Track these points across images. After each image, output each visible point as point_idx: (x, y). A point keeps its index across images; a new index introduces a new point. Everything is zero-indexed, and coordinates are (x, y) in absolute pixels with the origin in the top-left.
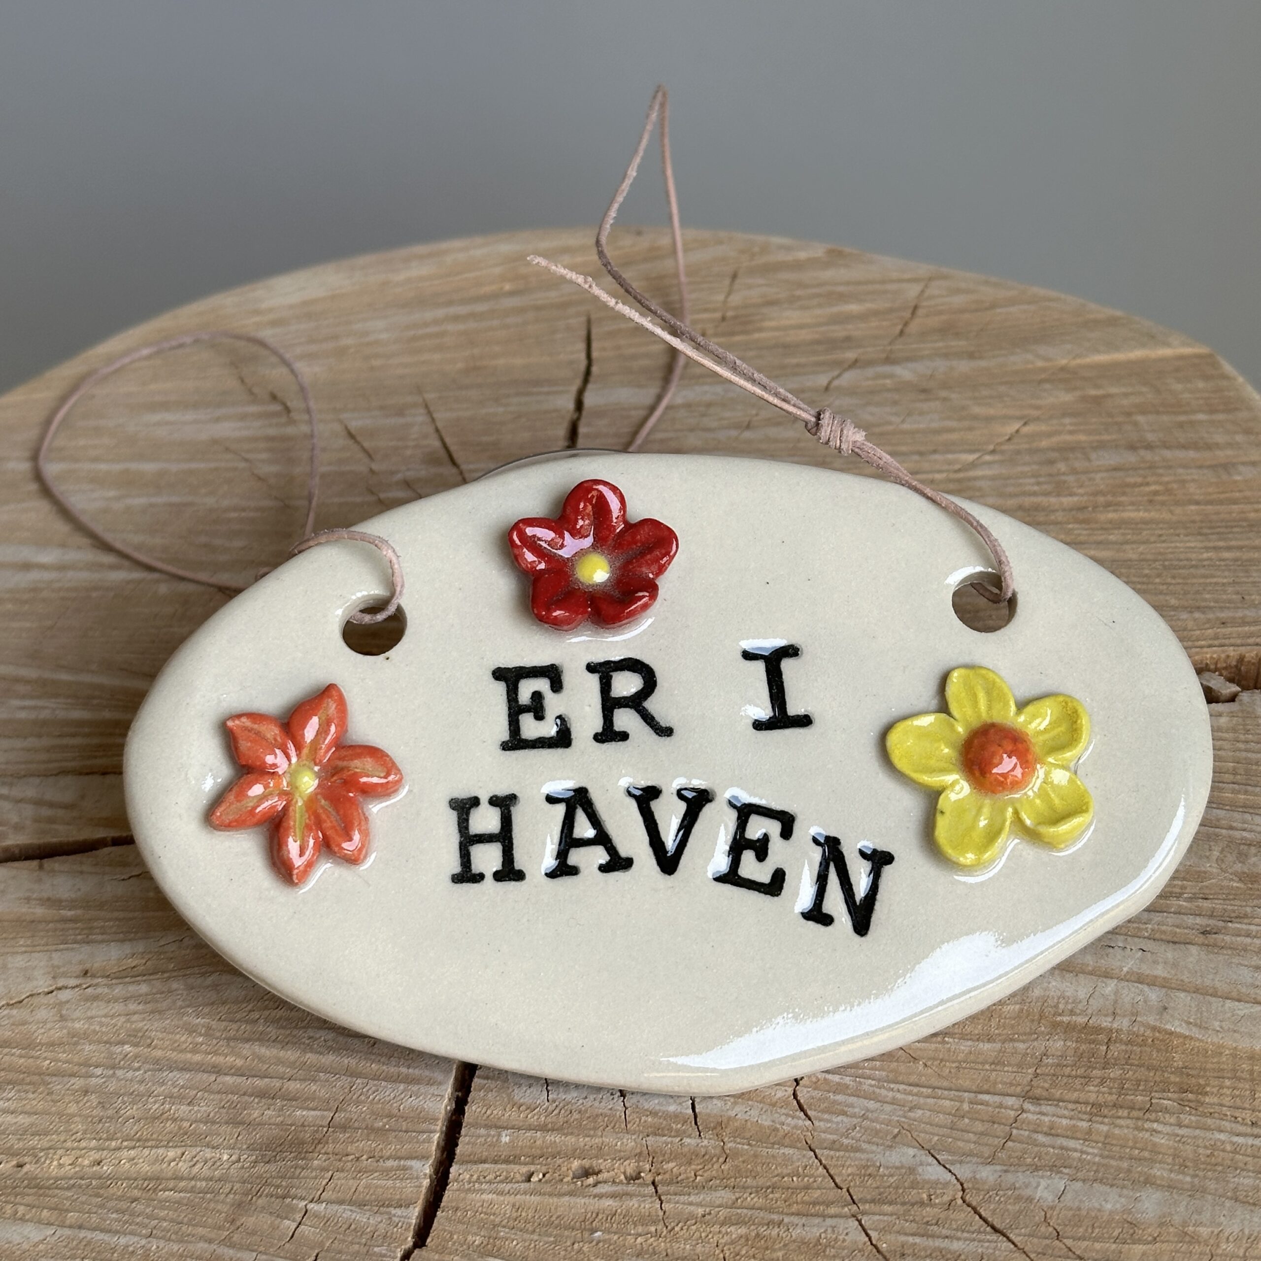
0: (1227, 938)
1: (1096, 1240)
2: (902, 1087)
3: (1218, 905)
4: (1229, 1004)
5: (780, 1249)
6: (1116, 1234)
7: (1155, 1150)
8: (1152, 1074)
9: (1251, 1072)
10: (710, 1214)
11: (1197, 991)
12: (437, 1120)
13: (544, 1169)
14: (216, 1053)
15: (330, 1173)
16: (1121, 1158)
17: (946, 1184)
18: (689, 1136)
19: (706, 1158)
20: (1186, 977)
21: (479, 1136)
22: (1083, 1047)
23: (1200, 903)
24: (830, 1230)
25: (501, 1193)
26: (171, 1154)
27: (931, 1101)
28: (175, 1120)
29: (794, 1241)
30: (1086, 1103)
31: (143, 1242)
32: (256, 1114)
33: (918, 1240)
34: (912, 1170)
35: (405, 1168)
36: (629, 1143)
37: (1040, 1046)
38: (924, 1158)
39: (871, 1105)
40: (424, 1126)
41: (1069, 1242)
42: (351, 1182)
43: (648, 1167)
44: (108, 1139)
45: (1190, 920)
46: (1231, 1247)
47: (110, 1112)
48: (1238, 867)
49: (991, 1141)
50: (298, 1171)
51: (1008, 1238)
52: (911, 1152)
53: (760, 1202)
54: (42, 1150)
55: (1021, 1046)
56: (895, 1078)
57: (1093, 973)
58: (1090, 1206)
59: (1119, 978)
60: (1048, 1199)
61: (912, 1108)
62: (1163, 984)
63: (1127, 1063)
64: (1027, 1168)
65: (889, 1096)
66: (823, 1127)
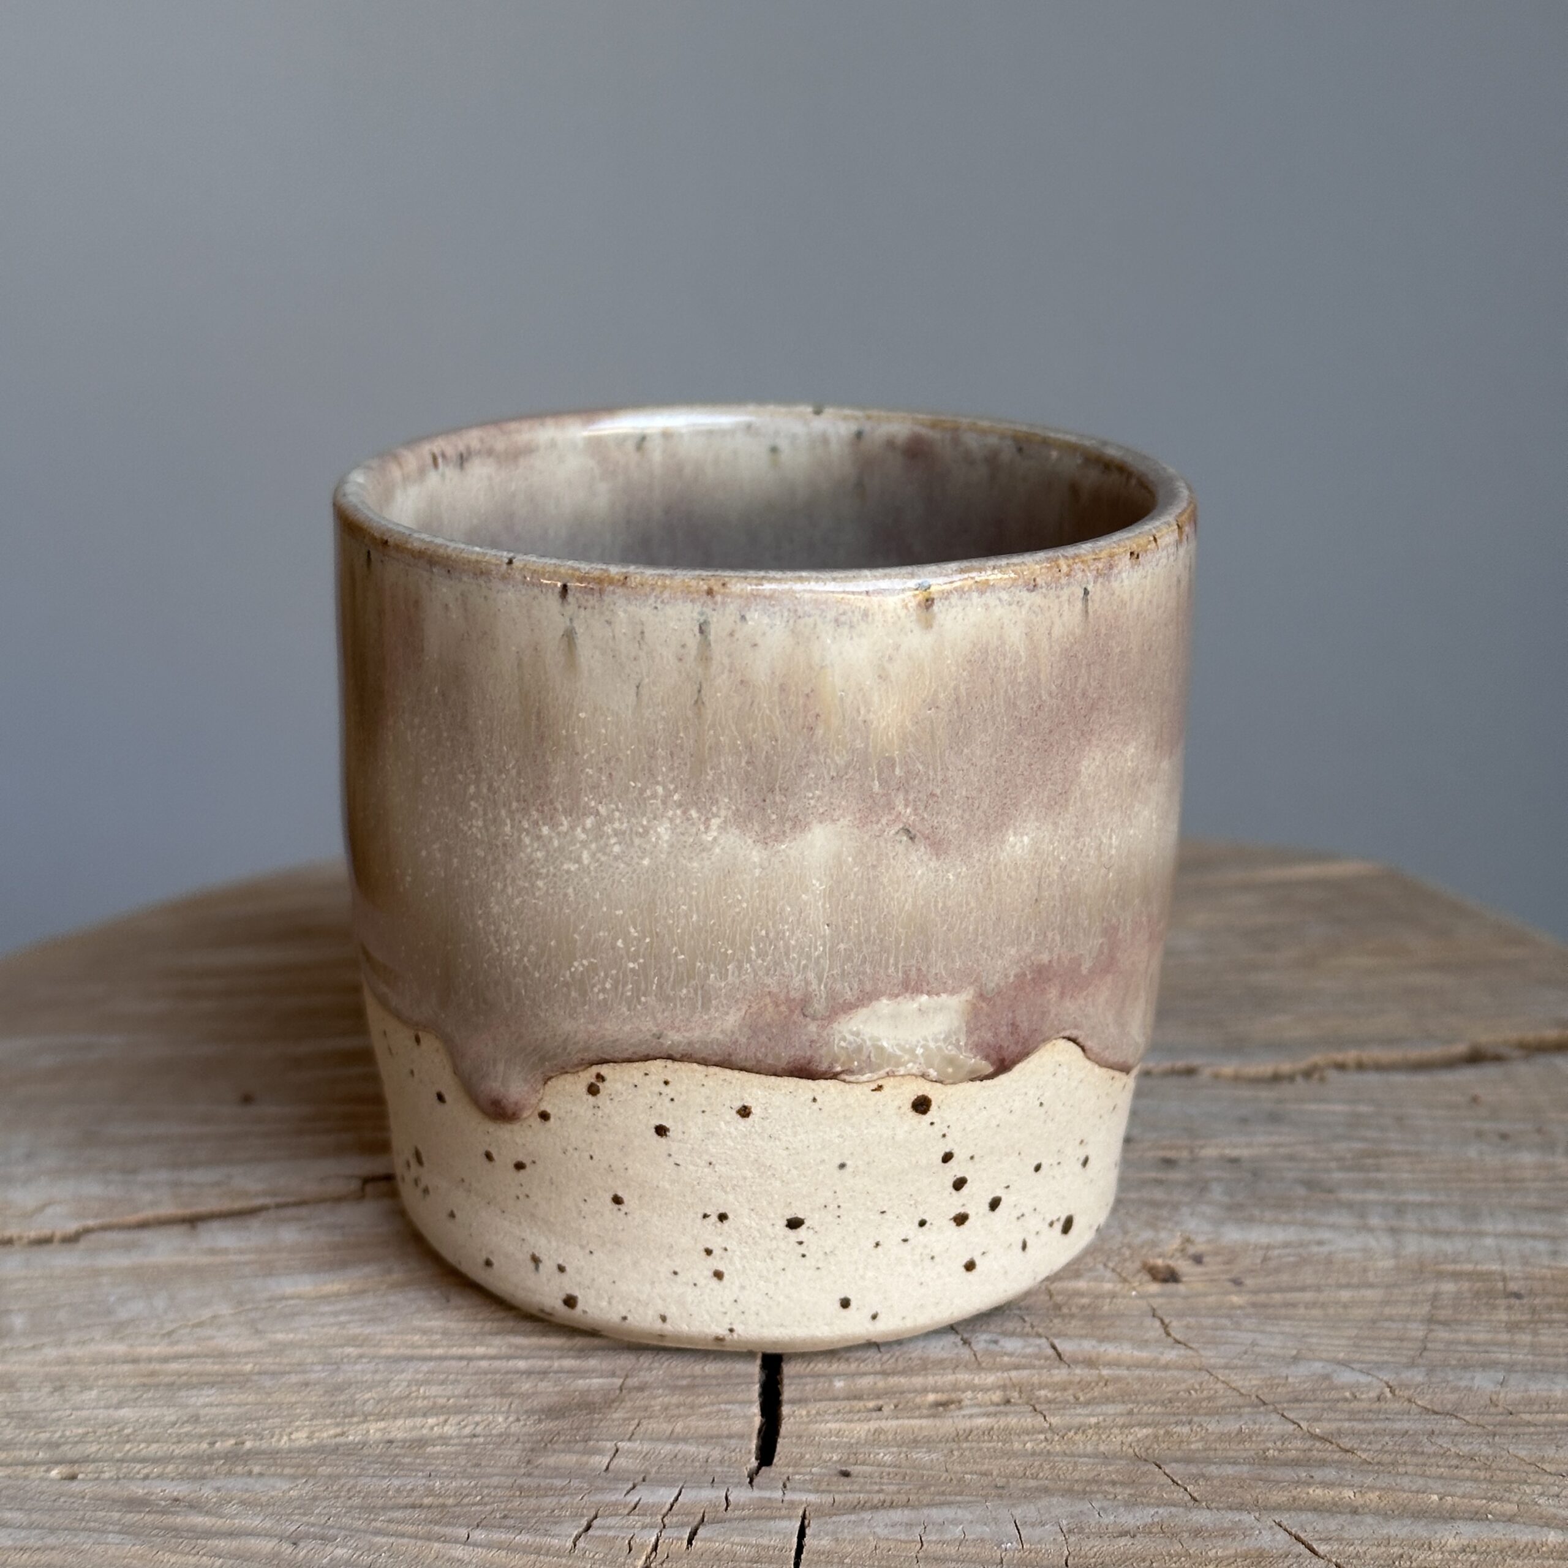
1: (1554, 1412)
2: (1288, 1323)
5: (1196, 1441)
10: (1105, 1420)
12: (751, 1375)
13: (895, 1401)
14: (461, 1346)
15: (636, 1421)
16: (1557, 1355)
17: (1369, 1385)
18: (1058, 1368)
19: (1084, 1385)
21: (805, 1384)
22: (1478, 1285)
24: (1250, 1423)
25: (851, 1421)
26: (431, 1421)
27: (1324, 1332)
28: (425, 1398)
29: (1213, 1433)
30: (1500, 1321)
31: (424, 1481)
32: (526, 1386)
33: (1355, 1423)
34: (1327, 1377)
35: (728, 1411)
36: (990, 1379)
37: (1430, 1288)
38: (1336, 1367)
39: (1258, 1336)
40: (737, 1381)
41: (1527, 1417)
42: (664, 1426)
43: (1016, 1394)
44: (345, 1417)
45: (1555, 1194)
47: (342, 1398)
49: (1405, 1352)
50: (595, 1424)
51: (1456, 1417)
52: (1319, 1364)
54: (264, 1429)
55: (1411, 1290)
56: (1276, 1318)
57: (1465, 1234)
58: (1538, 1388)
59: (1497, 1235)
60: (1489, 1387)
61: (1305, 1336)
62: (1545, 1237)
63: (1532, 1293)
64: (1454, 1368)
65: (1276, 1329)
66: (1209, 1353)
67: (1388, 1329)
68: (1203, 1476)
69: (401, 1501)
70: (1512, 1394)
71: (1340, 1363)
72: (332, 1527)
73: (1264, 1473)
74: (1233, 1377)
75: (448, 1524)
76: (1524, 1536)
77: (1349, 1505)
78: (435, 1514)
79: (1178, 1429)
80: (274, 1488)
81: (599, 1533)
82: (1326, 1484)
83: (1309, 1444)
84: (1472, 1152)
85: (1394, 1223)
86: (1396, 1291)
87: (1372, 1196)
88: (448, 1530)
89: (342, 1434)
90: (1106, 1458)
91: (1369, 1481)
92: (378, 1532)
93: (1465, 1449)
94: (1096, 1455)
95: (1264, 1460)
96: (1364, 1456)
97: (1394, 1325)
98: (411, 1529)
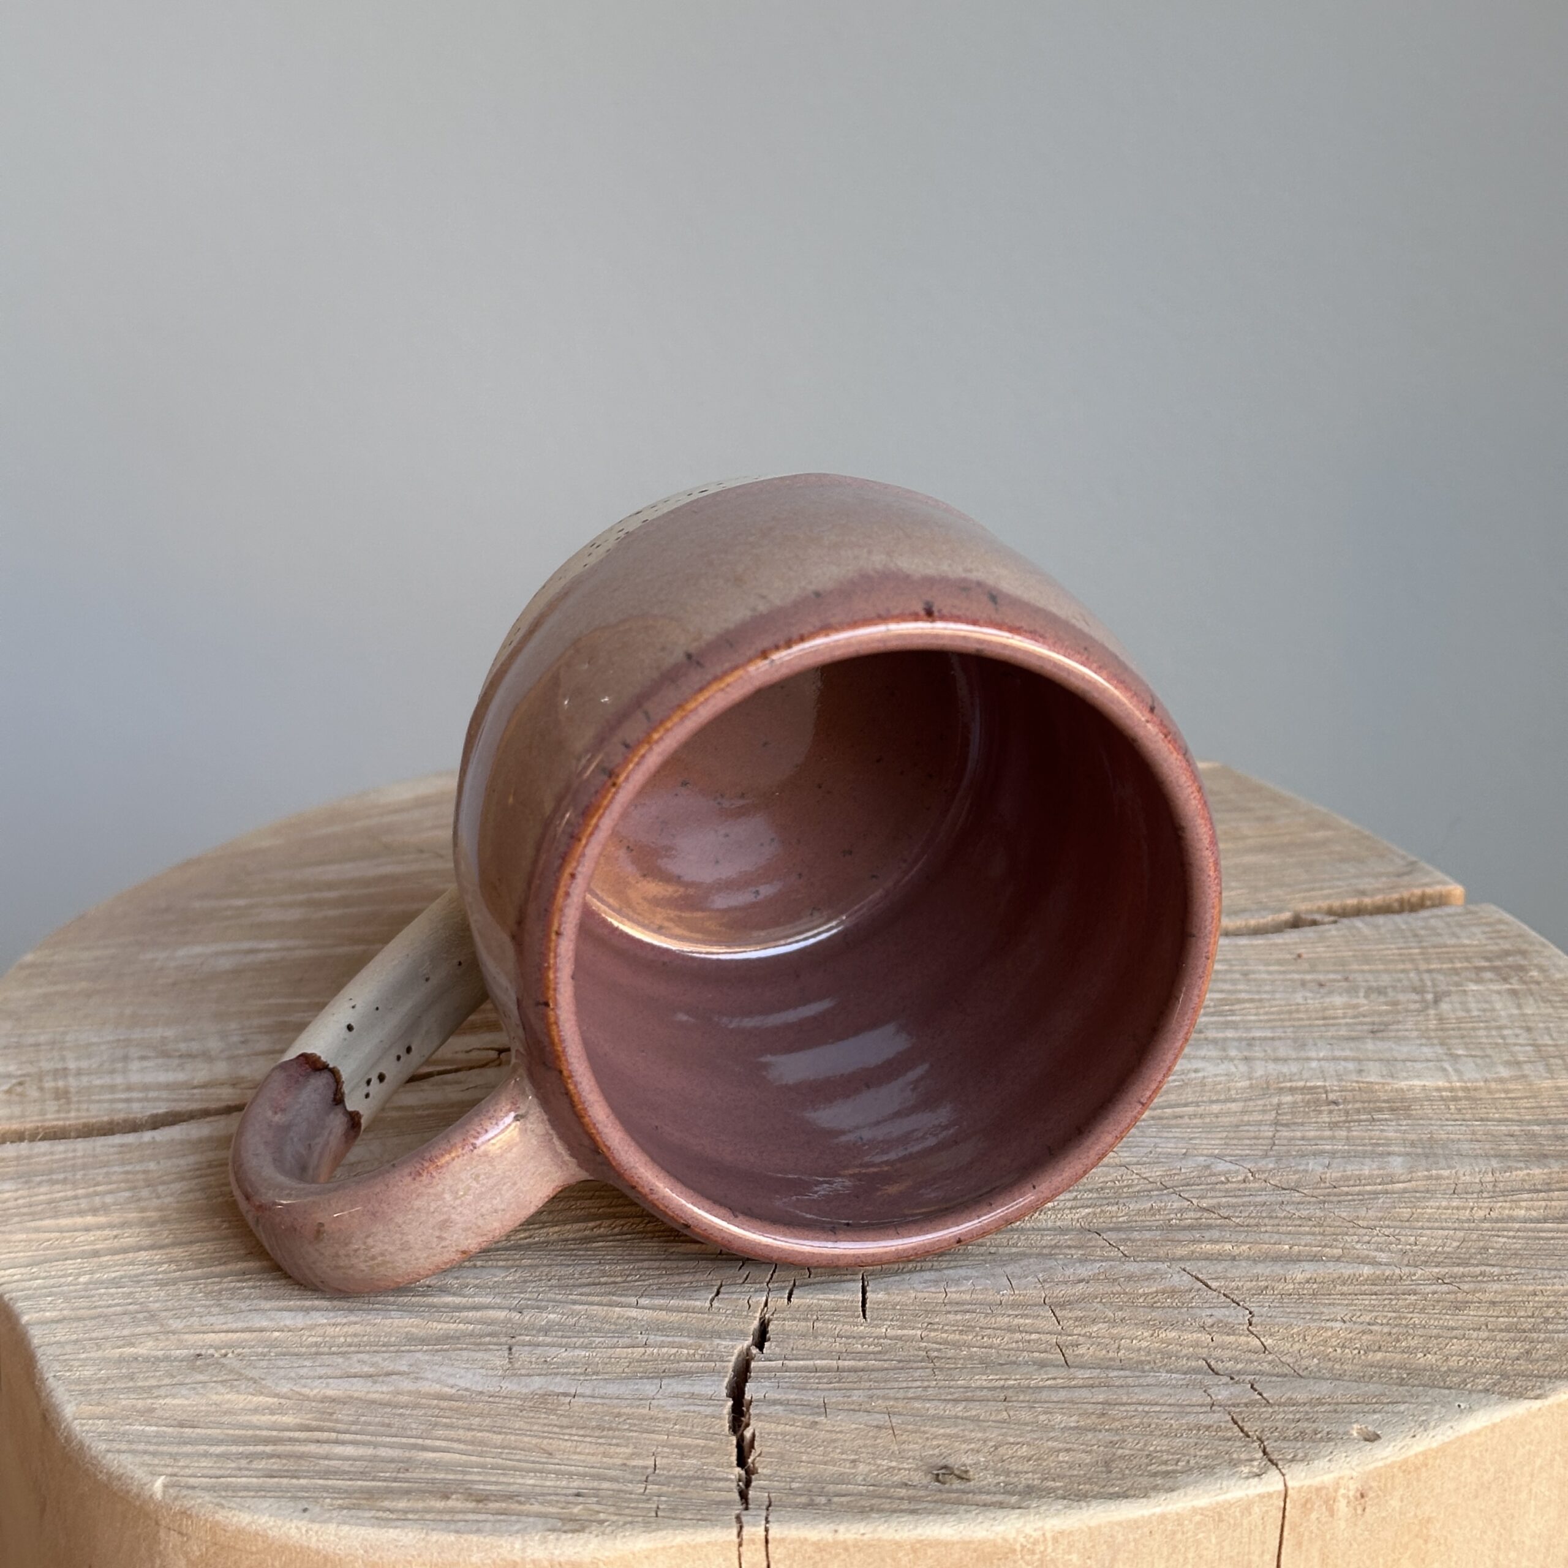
0: (1393, 1034)
2: (1178, 1130)
3: (1377, 1019)
4: (1409, 1064)
5: (1123, 1216)
6: (1378, 1181)
7: (1386, 1138)
8: (1366, 1105)
9: (1441, 1096)
11: (1381, 1060)
16: (1364, 1145)
17: (1237, 1172)
20: (1370, 1055)
22: (1308, 1097)
23: (1362, 1019)
24: (1158, 1201)
26: (591, 1224)
27: (1203, 1135)
29: (1133, 1210)
30: (1324, 1122)
33: (1229, 1199)
34: (1208, 1167)
37: (1275, 1100)
38: (1214, 1160)
39: (1157, 1140)
41: (1346, 1189)
45: (1359, 1027)
46: (1468, 1178)
48: (1382, 999)
49: (1260, 1147)
51: (1298, 1191)
52: (1202, 1158)
53: (1095, 1195)
55: (1260, 1102)
56: (1170, 1126)
57: (1297, 1059)
58: (1352, 1169)
59: (1319, 1060)
60: (1320, 1169)
61: (1191, 1139)
62: (1354, 1059)
63: (1345, 1101)
64: (1295, 1157)
65: (1170, 1135)
66: (1126, 1154)
67: (1248, 1131)
68: (1129, 1239)
69: (584, 1281)
70: (1333, 1174)
71: (1216, 1157)
72: (542, 1300)
73: (1171, 1236)
74: (1143, 1170)
75: (621, 1295)
76: (1347, 1271)
77: (1229, 1255)
78: (611, 1288)
79: (1109, 1208)
80: (495, 1276)
81: (726, 1296)
82: (1212, 1241)
83: (1199, 1214)
84: (1299, 998)
85: (1246, 1053)
86: (1251, 1103)
87: (1230, 1034)
88: (623, 1299)
89: (530, 1237)
90: (1063, 1231)
91: (1242, 1237)
92: (574, 1303)
93: (1305, 1213)
94: (1055, 1229)
95: (1169, 1227)
96: (1238, 1220)
97: (1251, 1128)
98: (597, 1299)
